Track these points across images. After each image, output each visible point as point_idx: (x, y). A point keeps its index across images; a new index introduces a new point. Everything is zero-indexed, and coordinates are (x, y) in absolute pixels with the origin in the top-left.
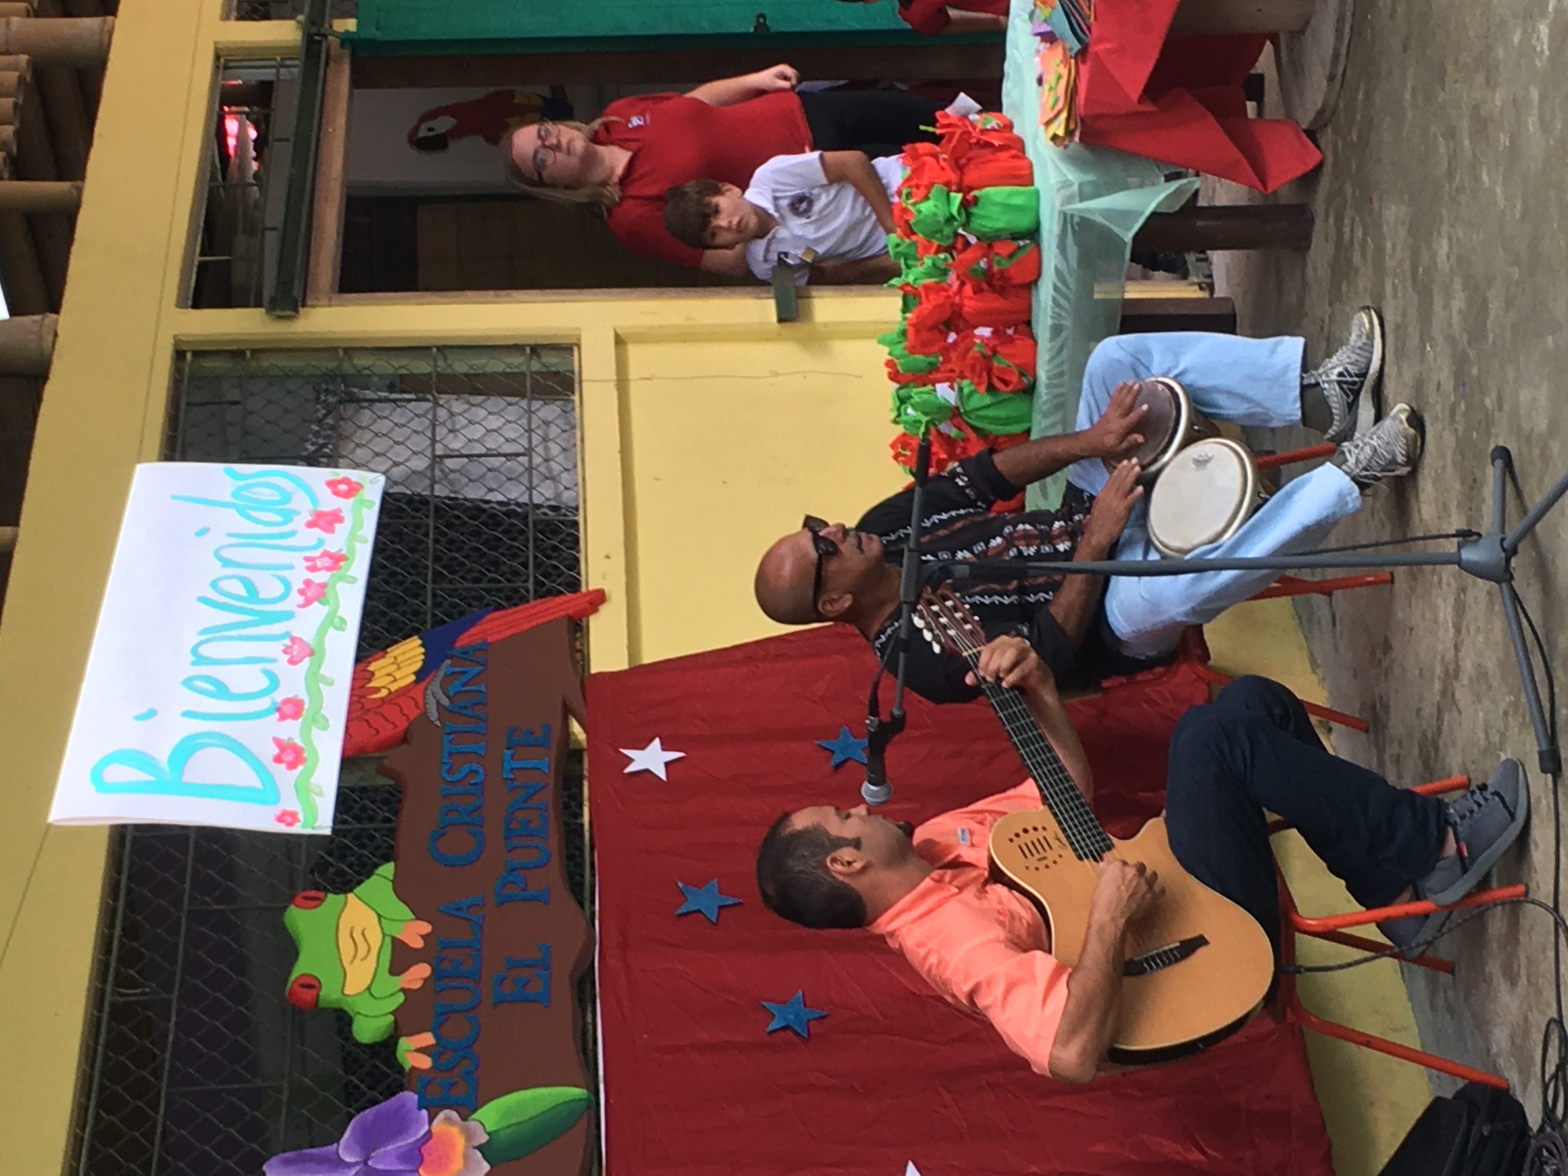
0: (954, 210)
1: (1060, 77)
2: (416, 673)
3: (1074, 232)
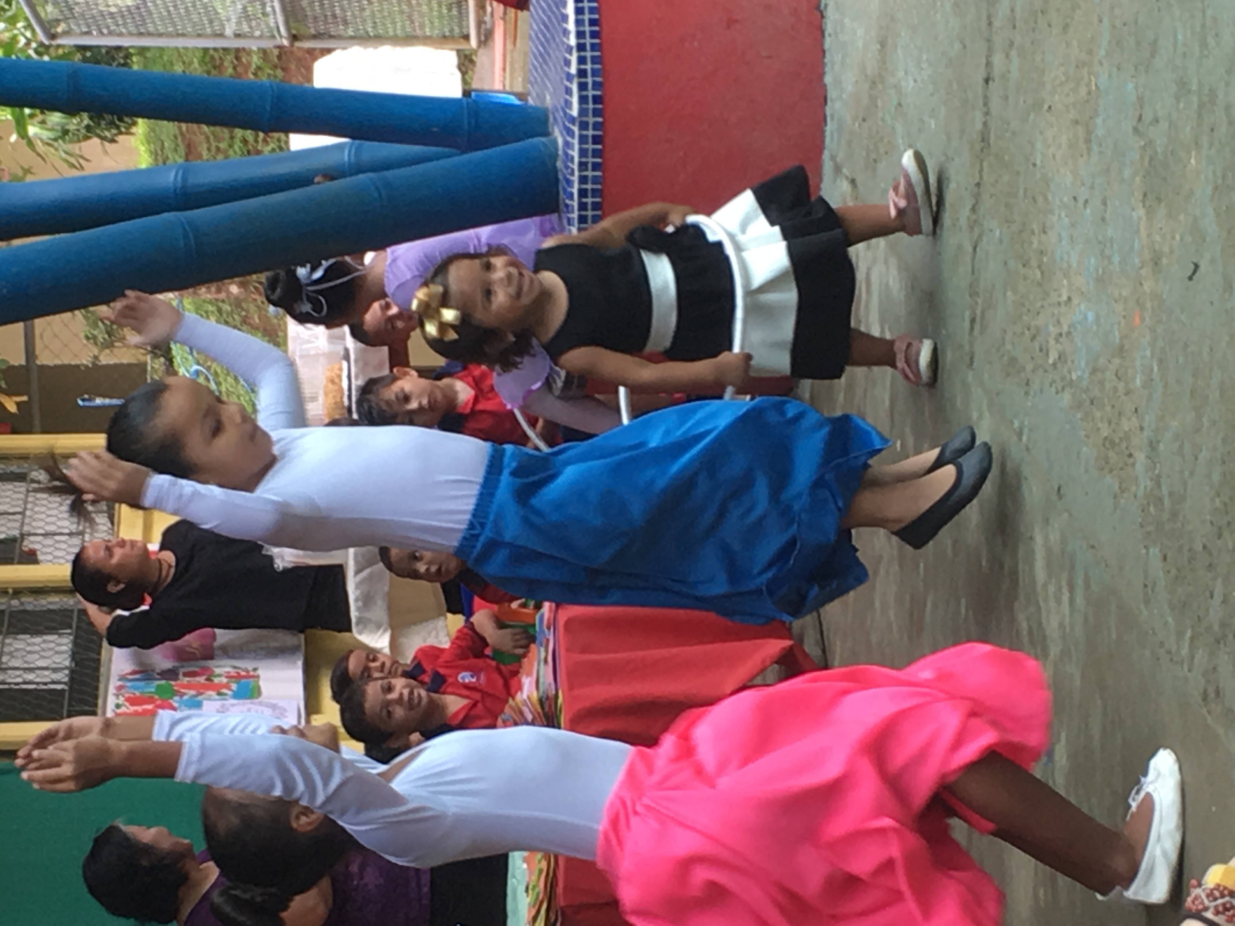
1: (541, 871)
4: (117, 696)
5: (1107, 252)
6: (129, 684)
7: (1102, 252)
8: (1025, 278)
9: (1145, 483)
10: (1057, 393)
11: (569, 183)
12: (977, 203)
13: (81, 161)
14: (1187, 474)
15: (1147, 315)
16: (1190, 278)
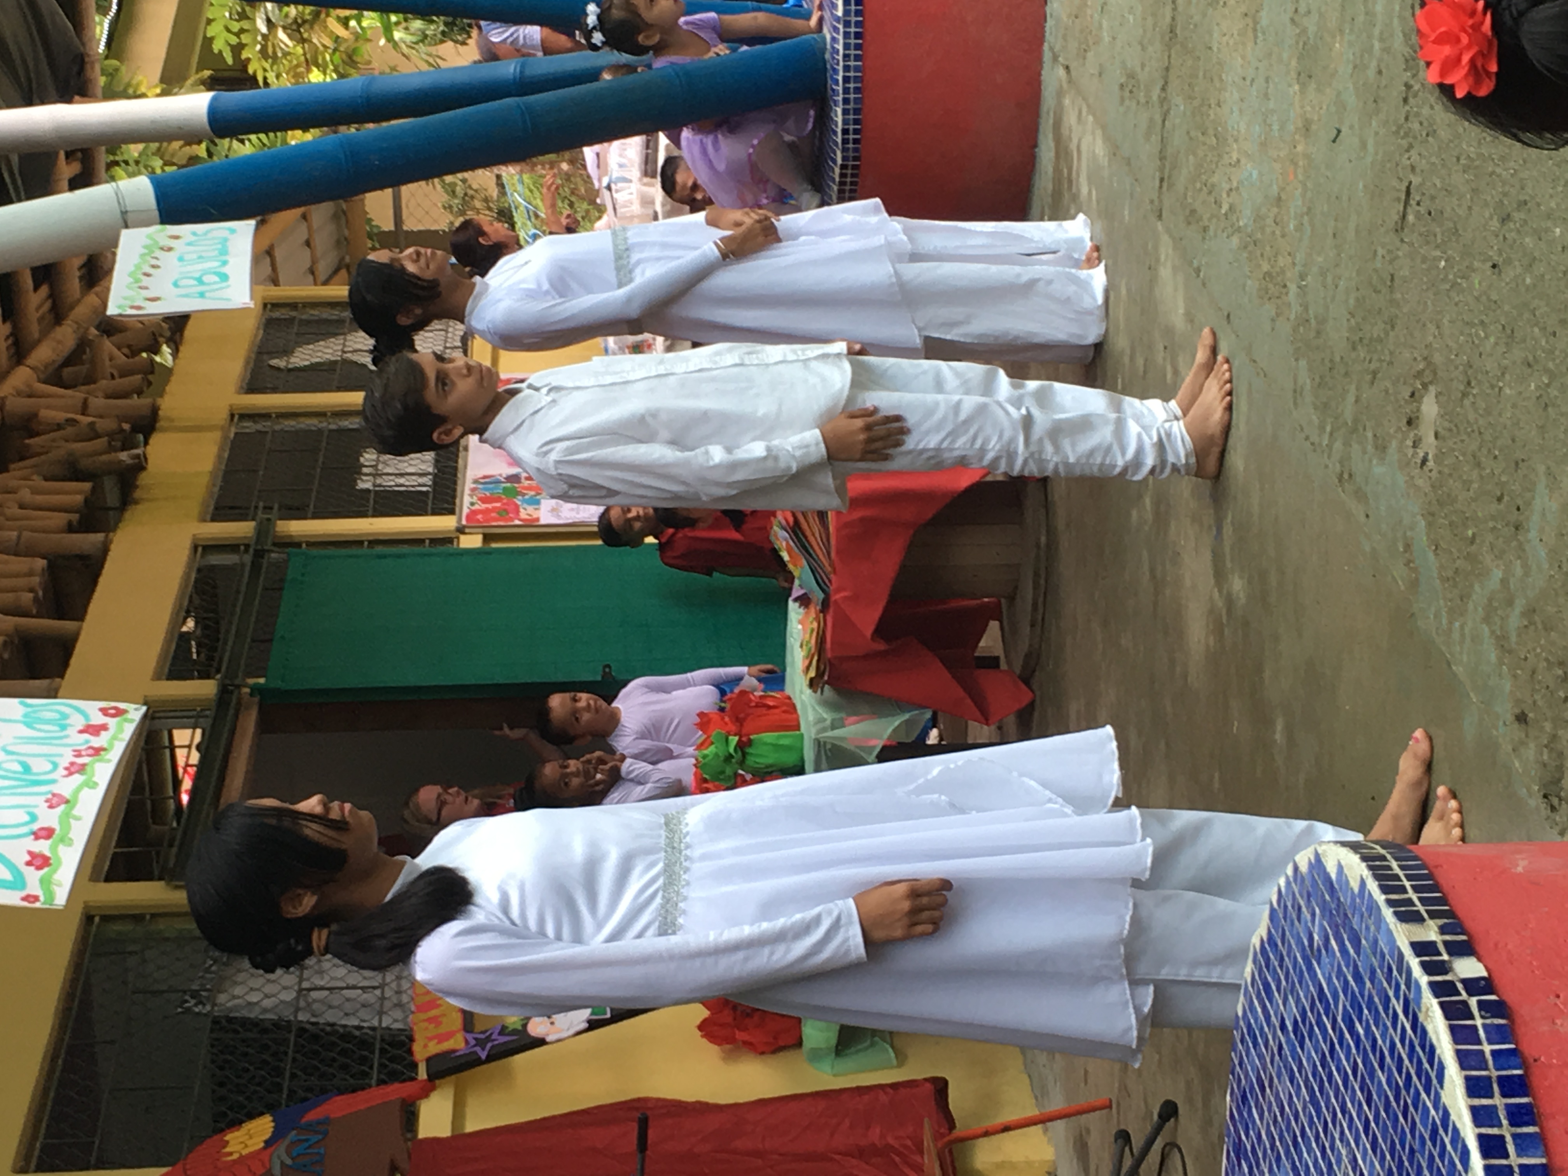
0: (731, 750)
1: (812, 630)
2: (266, 1142)
3: (827, 757)
4: (471, 496)
5: (1268, 122)
6: (480, 486)
7: (1265, 121)
8: (1204, 144)
9: (1296, 309)
10: (1228, 237)
11: (836, 71)
12: (1166, 83)
13: (439, 61)
14: (1329, 300)
15: (1300, 171)
16: (1334, 141)
